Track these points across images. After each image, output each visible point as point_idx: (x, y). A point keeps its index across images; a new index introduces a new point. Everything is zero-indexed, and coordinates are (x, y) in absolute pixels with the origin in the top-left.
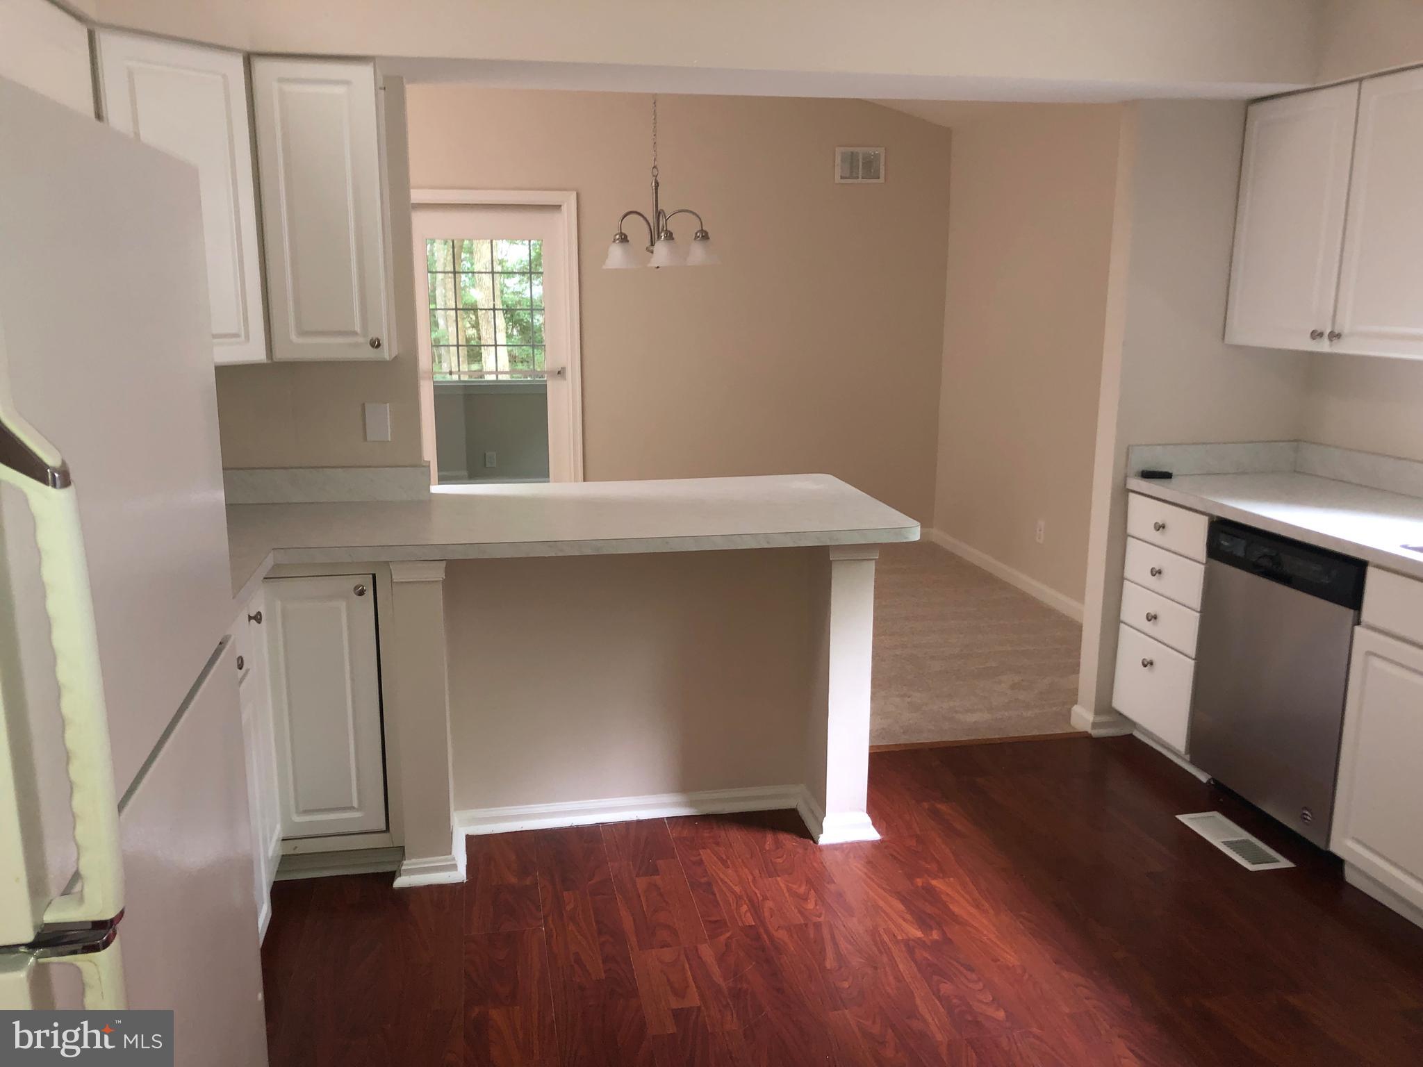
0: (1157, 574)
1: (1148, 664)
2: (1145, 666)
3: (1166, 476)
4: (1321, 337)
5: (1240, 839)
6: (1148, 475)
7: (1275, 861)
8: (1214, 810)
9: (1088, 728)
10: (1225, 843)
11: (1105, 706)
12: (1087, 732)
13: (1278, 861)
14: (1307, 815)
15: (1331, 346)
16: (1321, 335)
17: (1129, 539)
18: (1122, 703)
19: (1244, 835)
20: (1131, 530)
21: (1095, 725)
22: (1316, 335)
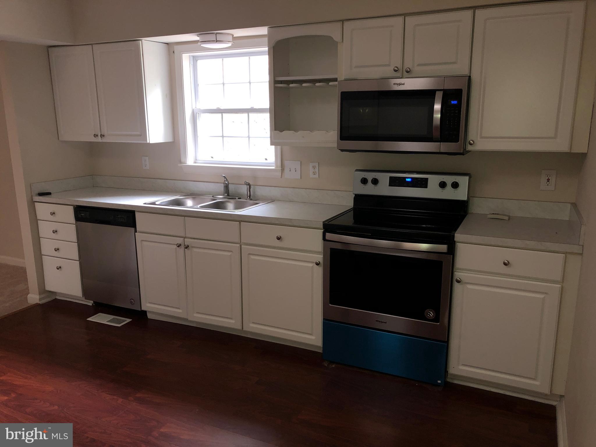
0: (56, 232)
1: (59, 268)
2: (58, 269)
3: (49, 194)
4: (97, 136)
5: (112, 318)
6: (41, 194)
7: (124, 321)
8: (99, 313)
9: (38, 302)
10: (107, 321)
11: (43, 291)
12: (37, 303)
13: (126, 321)
14: (132, 301)
15: (102, 139)
16: (97, 135)
17: (39, 221)
18: (50, 286)
19: (112, 317)
20: (38, 218)
21: (40, 299)
22: (96, 136)
